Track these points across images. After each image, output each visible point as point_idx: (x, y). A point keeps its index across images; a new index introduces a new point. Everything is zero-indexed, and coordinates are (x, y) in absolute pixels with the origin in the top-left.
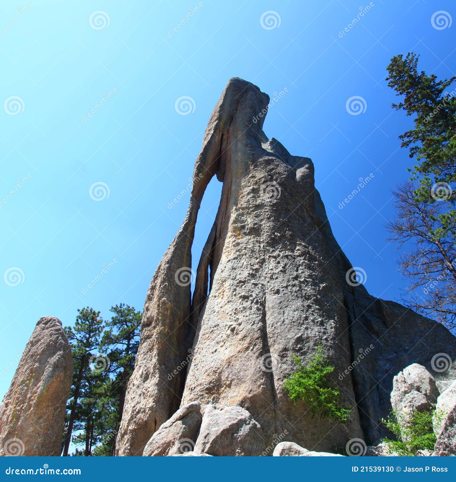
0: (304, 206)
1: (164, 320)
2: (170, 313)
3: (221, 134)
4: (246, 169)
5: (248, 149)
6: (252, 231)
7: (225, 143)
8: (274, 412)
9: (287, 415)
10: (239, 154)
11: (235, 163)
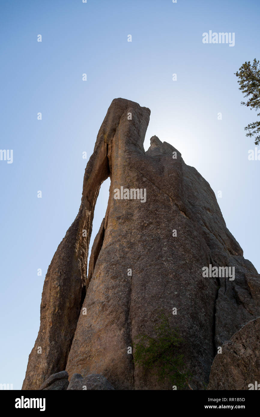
0: (170, 197)
1: (54, 302)
2: (60, 296)
3: (106, 144)
4: (124, 171)
5: (126, 154)
6: (126, 221)
7: (110, 151)
8: (133, 378)
9: (143, 381)
10: (119, 159)
11: (116, 167)
